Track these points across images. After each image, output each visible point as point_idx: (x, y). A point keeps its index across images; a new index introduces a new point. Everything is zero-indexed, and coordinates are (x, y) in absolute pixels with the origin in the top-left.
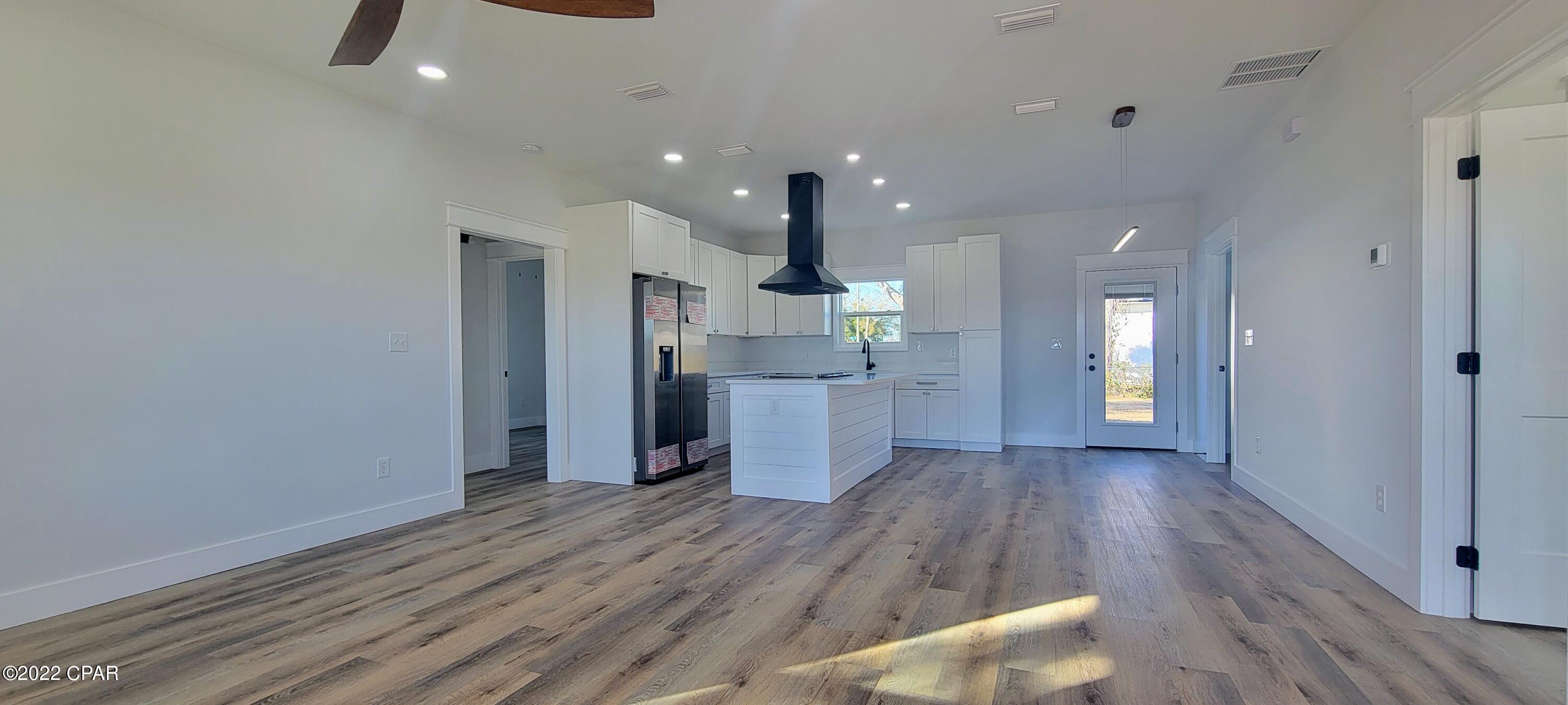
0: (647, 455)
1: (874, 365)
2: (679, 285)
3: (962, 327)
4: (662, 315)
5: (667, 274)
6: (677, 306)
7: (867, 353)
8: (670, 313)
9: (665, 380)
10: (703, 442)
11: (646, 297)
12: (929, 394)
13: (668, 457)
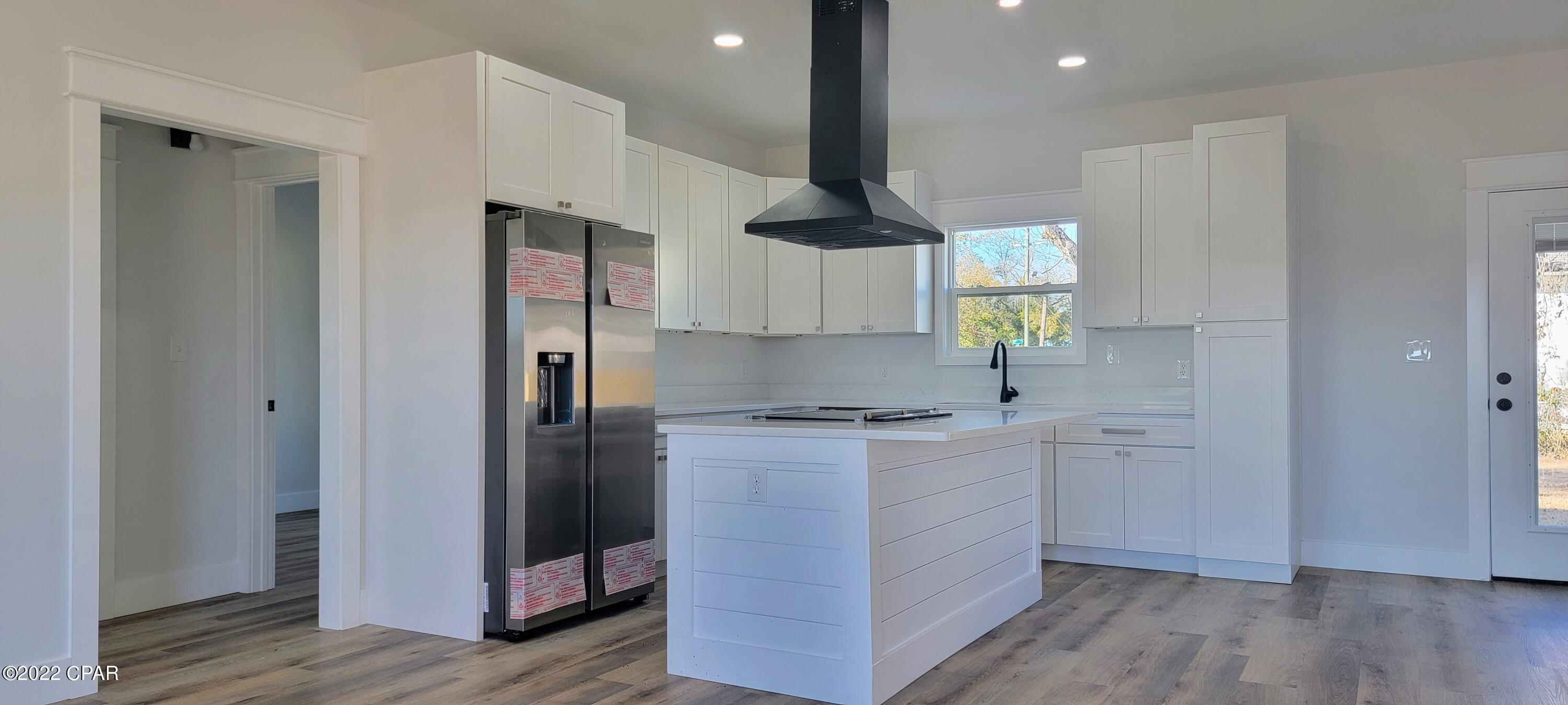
0: (509, 578)
1: (1015, 393)
2: (588, 230)
3: (1200, 315)
4: (544, 288)
5: (569, 205)
6: (583, 271)
7: (1000, 369)
8: (566, 284)
9: (557, 422)
10: (641, 547)
11: (511, 251)
12: (1128, 454)
13: (557, 582)
